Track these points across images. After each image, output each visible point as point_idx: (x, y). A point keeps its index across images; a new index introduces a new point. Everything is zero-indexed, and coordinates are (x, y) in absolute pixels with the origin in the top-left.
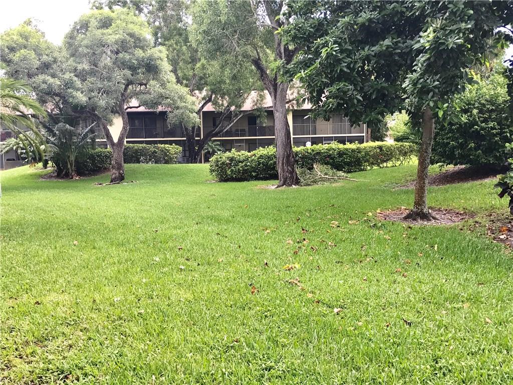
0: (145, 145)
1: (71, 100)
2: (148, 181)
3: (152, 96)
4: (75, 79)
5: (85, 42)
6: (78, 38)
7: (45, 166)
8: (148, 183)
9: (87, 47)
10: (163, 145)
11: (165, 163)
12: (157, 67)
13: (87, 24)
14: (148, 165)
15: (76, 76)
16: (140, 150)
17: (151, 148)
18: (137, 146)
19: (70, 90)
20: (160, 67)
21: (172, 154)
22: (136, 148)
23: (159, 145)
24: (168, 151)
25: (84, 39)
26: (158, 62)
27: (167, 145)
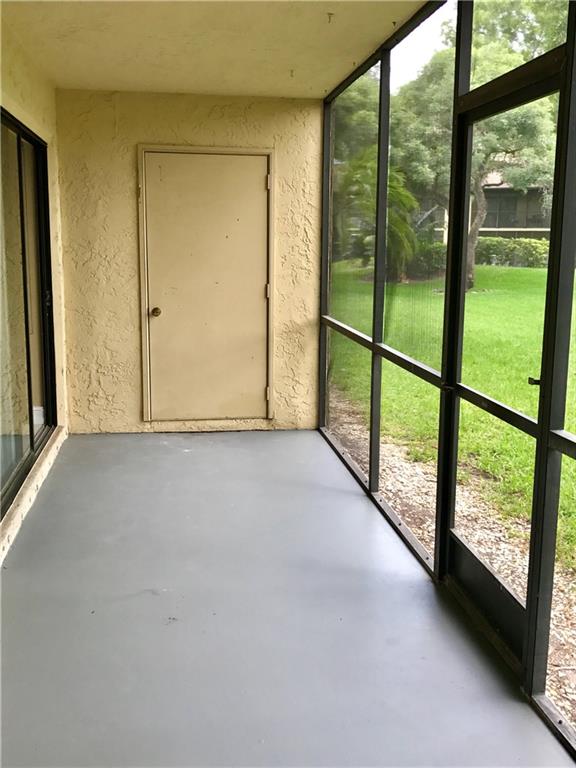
0: (500, 239)
1: (415, 177)
2: (506, 290)
3: (524, 170)
4: (423, 147)
5: (438, 95)
6: (428, 90)
7: (365, 264)
8: (506, 293)
9: (440, 102)
10: (527, 240)
11: (528, 266)
12: (535, 127)
13: (442, 69)
14: (503, 268)
15: (423, 143)
16: (494, 245)
17: (510, 243)
18: (489, 240)
19: (415, 164)
20: (540, 128)
21: (540, 254)
22: (488, 242)
23: (523, 240)
24: (535, 248)
25: (436, 91)
26: (538, 120)
27: (533, 240)
